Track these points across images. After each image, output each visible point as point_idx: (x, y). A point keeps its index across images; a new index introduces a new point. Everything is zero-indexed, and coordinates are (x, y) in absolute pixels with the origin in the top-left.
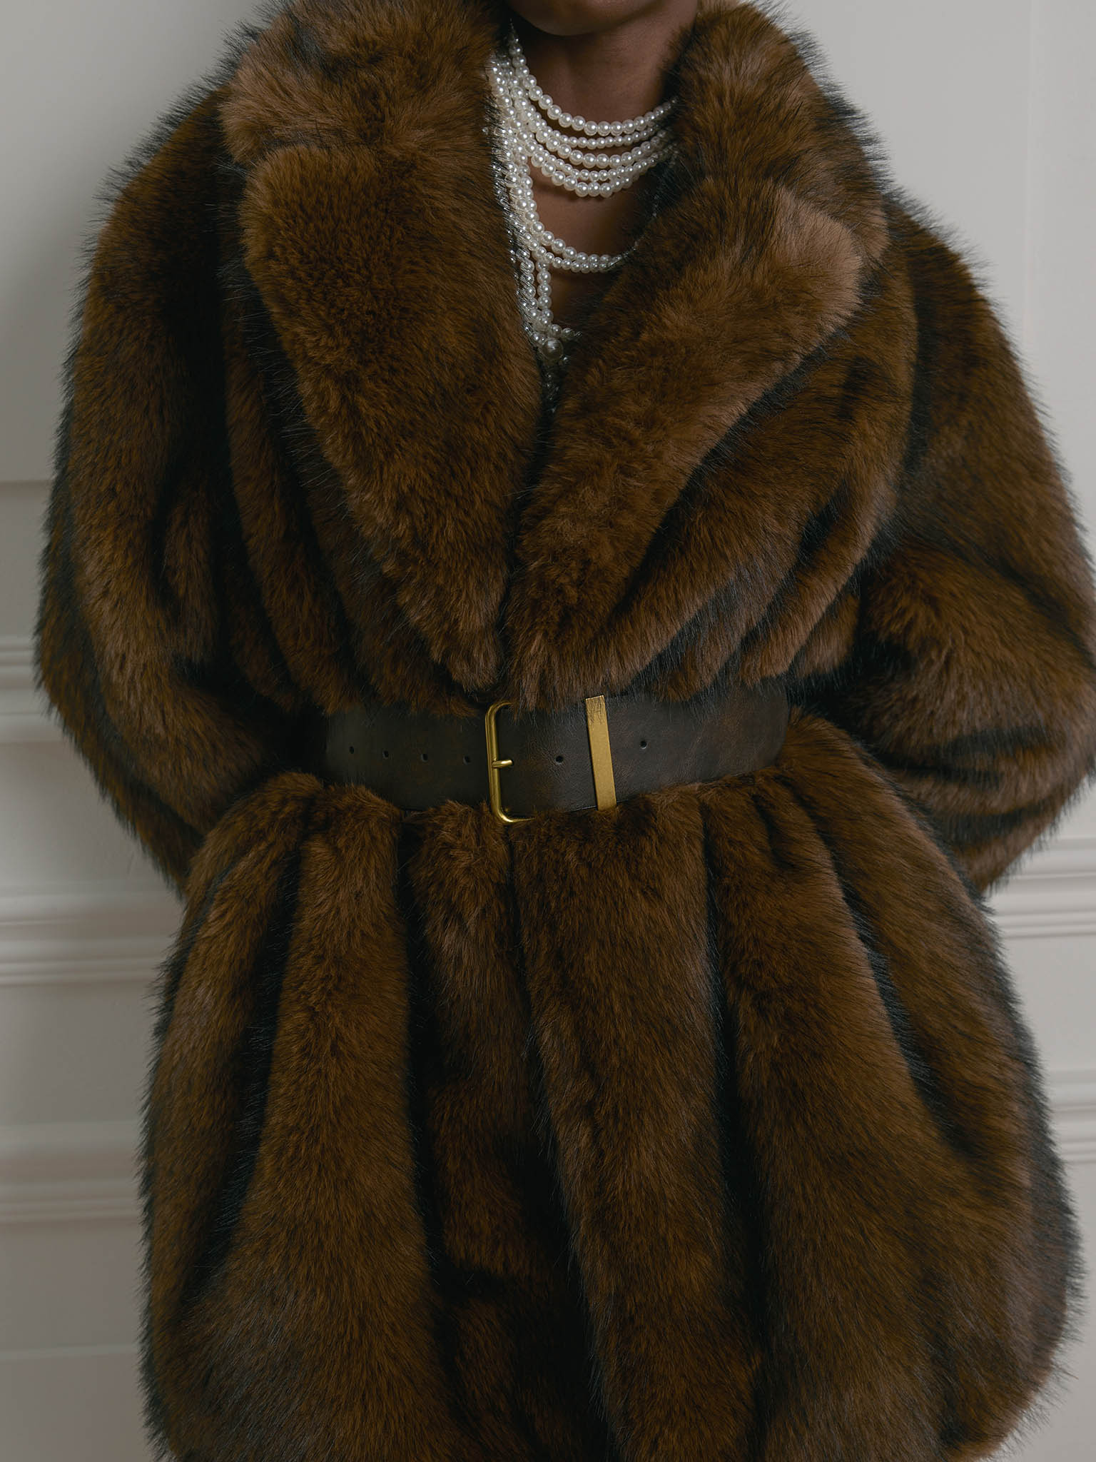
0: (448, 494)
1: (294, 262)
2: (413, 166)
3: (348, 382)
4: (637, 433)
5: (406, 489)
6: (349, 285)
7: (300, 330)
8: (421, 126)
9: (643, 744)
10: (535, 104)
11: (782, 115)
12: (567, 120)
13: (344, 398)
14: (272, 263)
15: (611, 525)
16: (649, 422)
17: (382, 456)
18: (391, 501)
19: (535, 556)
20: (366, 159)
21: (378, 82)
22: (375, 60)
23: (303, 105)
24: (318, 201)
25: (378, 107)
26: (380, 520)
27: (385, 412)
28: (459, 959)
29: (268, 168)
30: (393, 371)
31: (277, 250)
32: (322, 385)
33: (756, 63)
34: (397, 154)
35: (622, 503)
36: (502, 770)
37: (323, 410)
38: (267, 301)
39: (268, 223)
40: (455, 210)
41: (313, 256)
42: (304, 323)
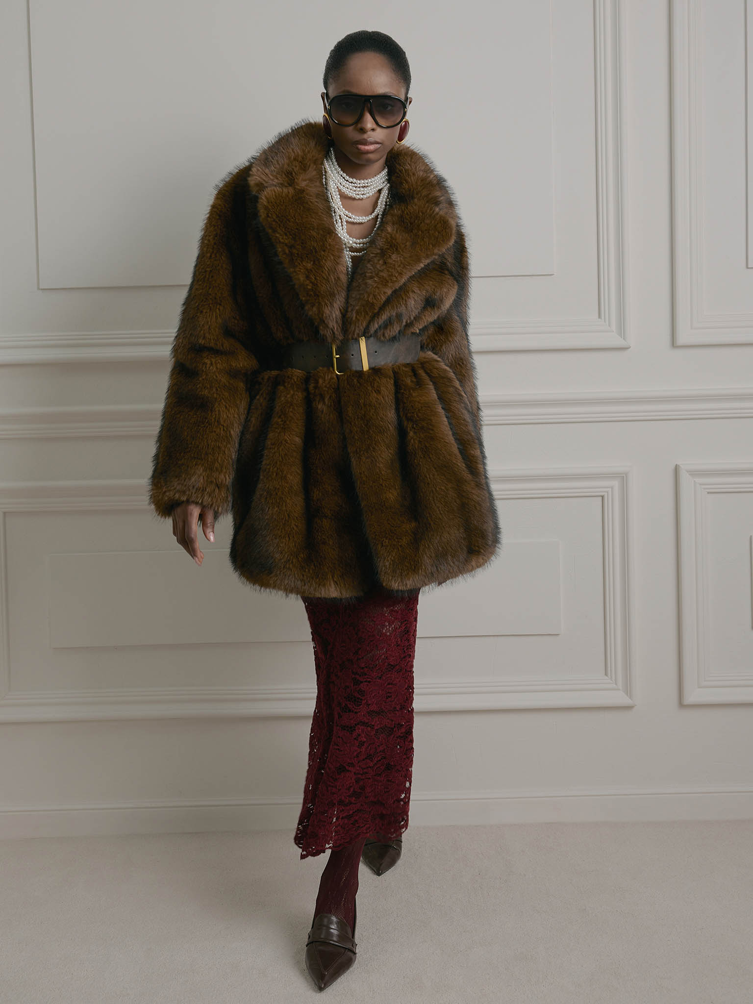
1: (274, 217)
2: (304, 191)
7: (277, 235)
8: (305, 180)
9: (376, 352)
10: (341, 175)
12: (350, 180)
14: (269, 219)
20: (291, 190)
23: (271, 177)
24: (280, 201)
25: (292, 176)
28: (322, 411)
29: (265, 194)
31: (270, 215)
34: (299, 188)
36: (337, 358)
38: (267, 229)
39: (266, 208)
40: (316, 202)
41: (280, 215)
42: (278, 233)
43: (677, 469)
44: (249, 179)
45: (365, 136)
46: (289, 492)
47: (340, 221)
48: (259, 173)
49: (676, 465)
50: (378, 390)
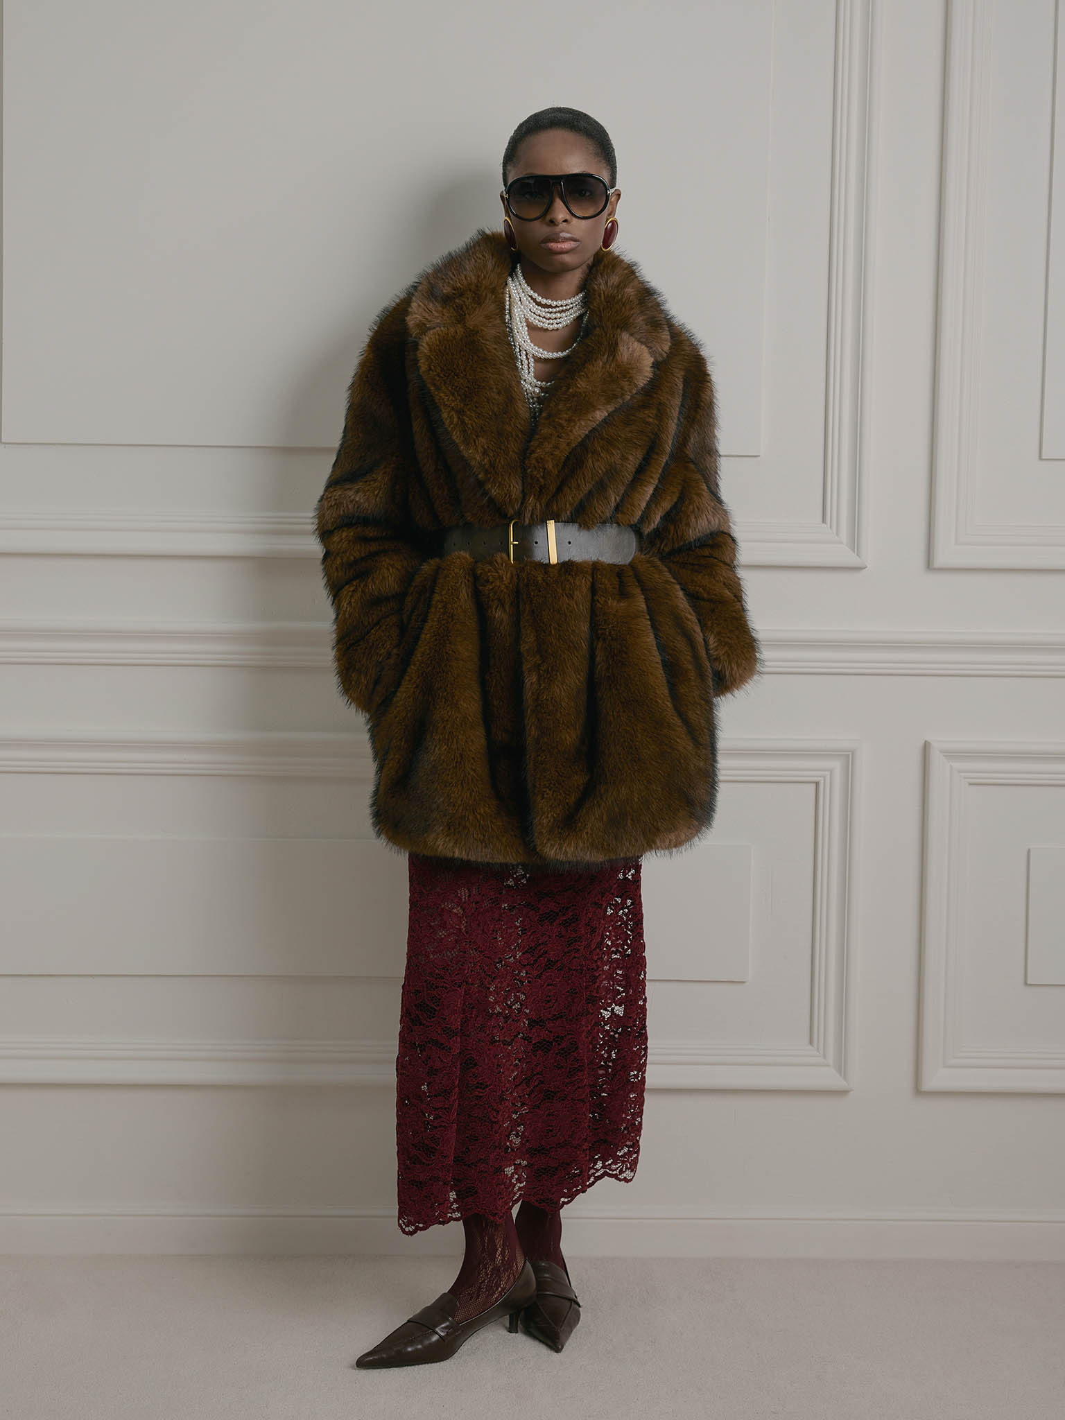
0: (501, 449)
1: (438, 371)
2: (478, 332)
3: (460, 412)
4: (565, 424)
5: (486, 447)
6: (458, 378)
7: (442, 395)
9: (570, 543)
10: (531, 297)
11: (624, 300)
12: (544, 301)
13: (459, 418)
14: (431, 372)
15: (552, 454)
16: (569, 420)
17: (475, 437)
18: (481, 452)
19: (529, 468)
20: (460, 329)
21: (463, 303)
22: (461, 295)
24: (445, 347)
25: (463, 311)
26: (478, 458)
27: (474, 421)
29: (427, 339)
30: (477, 407)
31: (432, 367)
32: (451, 414)
33: (614, 279)
34: (471, 327)
35: (556, 447)
36: (514, 546)
37: (452, 423)
38: (429, 385)
39: (428, 358)
40: (495, 349)
41: (445, 368)
42: (443, 392)
43: (926, 747)
44: (408, 318)
45: (557, 231)
46: (461, 724)
47: (526, 362)
48: (420, 310)
49: (926, 741)
50: (570, 594)
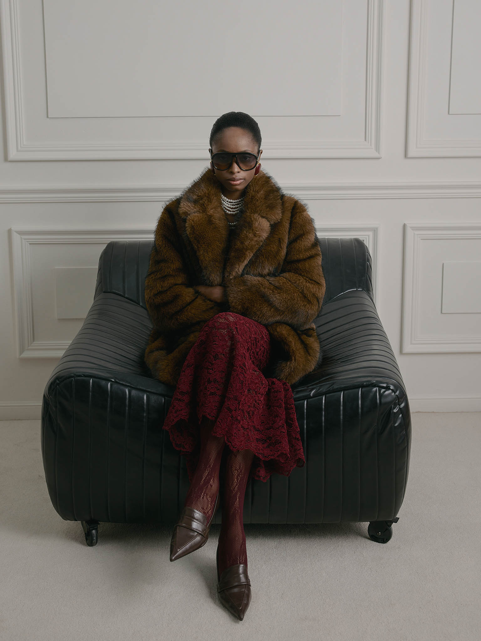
20: (205, 215)
43: (404, 226)
44: (179, 210)
45: (234, 176)
48: (185, 206)
49: (404, 224)
